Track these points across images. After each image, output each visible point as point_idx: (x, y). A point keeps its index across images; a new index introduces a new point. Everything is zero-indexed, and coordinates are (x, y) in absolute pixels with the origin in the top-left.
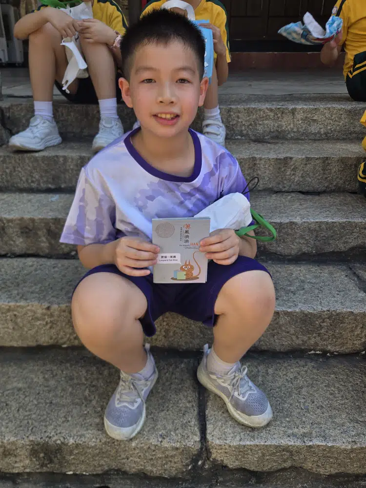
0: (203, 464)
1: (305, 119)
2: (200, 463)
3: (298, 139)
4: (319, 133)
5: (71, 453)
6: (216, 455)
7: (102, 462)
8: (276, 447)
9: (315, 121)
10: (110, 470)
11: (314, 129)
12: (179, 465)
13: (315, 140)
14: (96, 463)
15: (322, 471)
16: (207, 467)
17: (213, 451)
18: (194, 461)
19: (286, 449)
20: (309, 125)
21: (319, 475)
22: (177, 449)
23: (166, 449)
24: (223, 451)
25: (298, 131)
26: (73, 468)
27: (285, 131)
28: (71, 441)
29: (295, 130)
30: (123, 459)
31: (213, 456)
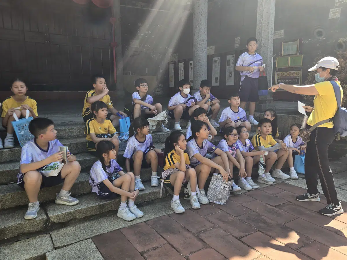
0: (48, 224)
1: (69, 132)
2: (47, 224)
3: (68, 138)
4: (75, 135)
5: (7, 231)
6: (52, 219)
7: (17, 231)
8: (68, 212)
9: (73, 132)
10: (20, 234)
11: (73, 134)
12: (41, 226)
13: (74, 138)
14: (15, 232)
15: (81, 217)
16: (49, 225)
17: (51, 218)
18: (46, 223)
19: (70, 213)
20: (71, 133)
21: (80, 219)
22: (40, 220)
23: (37, 221)
24: (53, 218)
25: (68, 136)
26: (7, 236)
27: (63, 136)
28: (7, 226)
29: (66, 135)
30: (24, 228)
31: (51, 220)
